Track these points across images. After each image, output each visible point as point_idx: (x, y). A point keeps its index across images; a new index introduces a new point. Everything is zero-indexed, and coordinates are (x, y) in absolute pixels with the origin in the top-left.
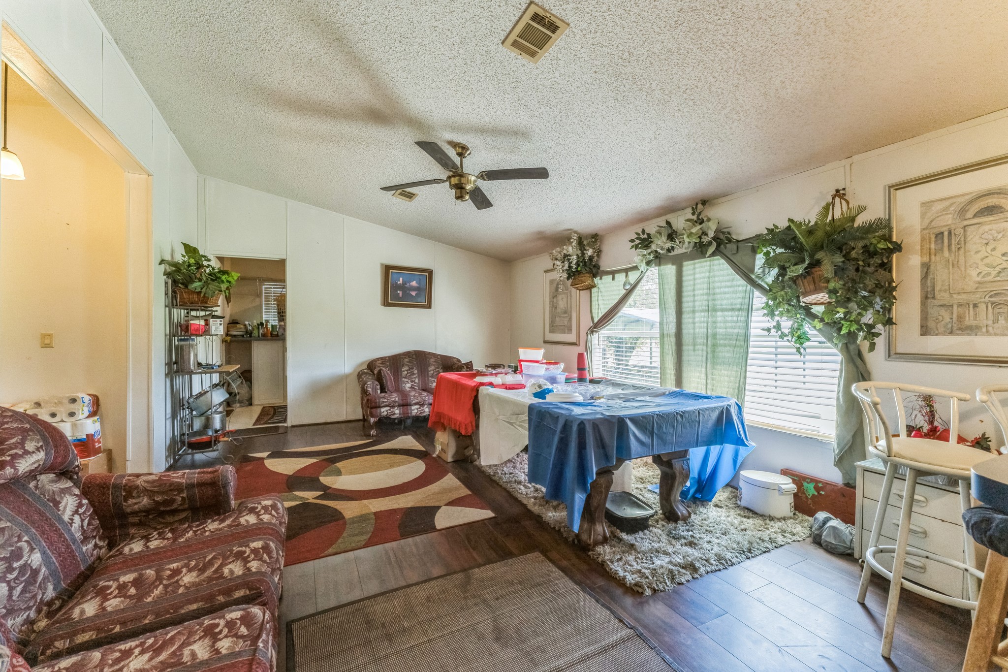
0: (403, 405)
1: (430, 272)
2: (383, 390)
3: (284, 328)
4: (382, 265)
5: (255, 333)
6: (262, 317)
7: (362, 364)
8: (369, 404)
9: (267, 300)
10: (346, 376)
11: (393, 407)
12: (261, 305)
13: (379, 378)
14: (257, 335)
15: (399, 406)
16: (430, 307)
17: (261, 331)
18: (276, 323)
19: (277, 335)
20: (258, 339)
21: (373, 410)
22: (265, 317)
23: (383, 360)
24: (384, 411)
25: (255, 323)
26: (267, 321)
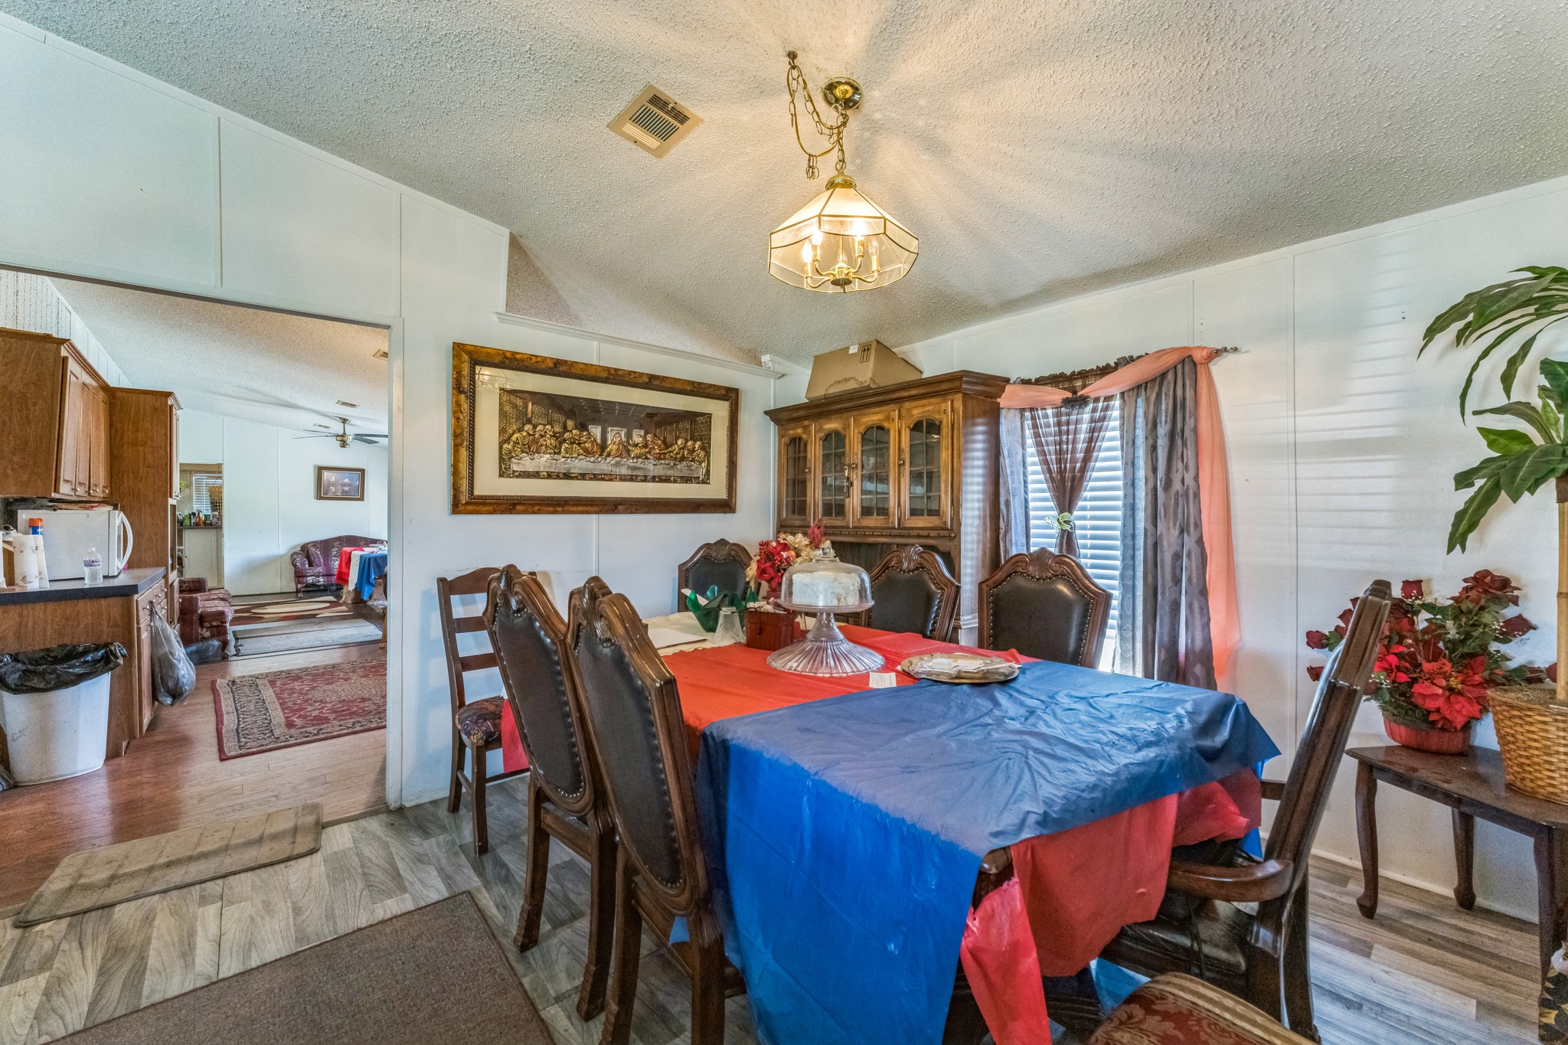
0: (327, 575)
1: (363, 471)
2: (310, 565)
3: (220, 518)
4: (315, 466)
5: (187, 522)
6: (192, 508)
7: (296, 547)
8: (299, 575)
9: (198, 489)
10: (280, 557)
11: (318, 576)
12: (191, 496)
13: (308, 557)
14: (188, 524)
15: (323, 576)
16: (362, 499)
17: (193, 521)
18: (209, 513)
19: (211, 524)
20: (190, 527)
21: (300, 579)
22: (195, 508)
23: (315, 544)
24: (310, 580)
25: (186, 512)
26: (199, 512)
